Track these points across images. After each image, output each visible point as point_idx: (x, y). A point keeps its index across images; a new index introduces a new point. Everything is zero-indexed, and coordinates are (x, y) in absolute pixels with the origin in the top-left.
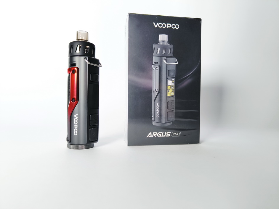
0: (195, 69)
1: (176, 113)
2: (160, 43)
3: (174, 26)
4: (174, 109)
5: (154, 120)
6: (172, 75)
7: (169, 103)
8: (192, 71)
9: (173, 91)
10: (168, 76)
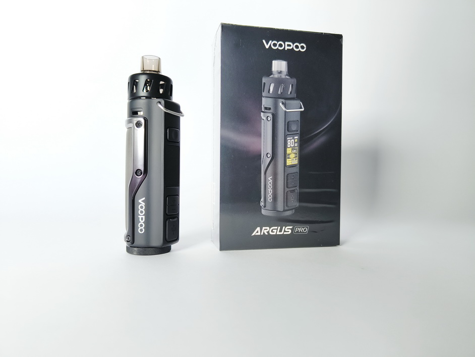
0: (332, 120)
1: (301, 194)
2: (273, 75)
3: (297, 47)
4: (298, 188)
5: (265, 207)
6: (294, 130)
7: (289, 178)
8: (326, 124)
9: (296, 157)
10: (288, 131)
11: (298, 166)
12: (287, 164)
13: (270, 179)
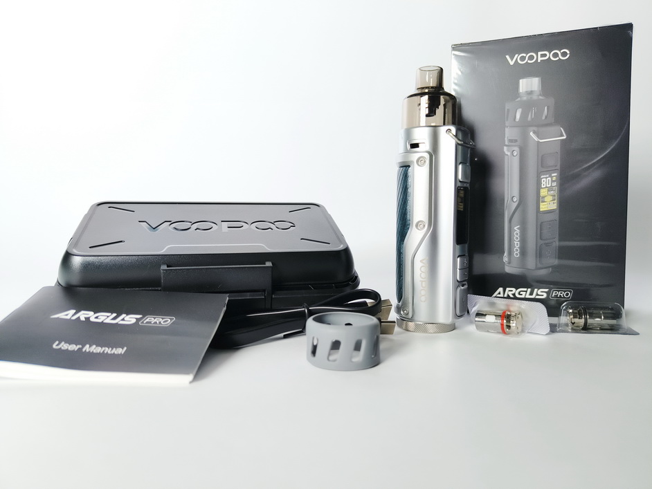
11: (558, 211)
12: (541, 210)
13: (517, 230)
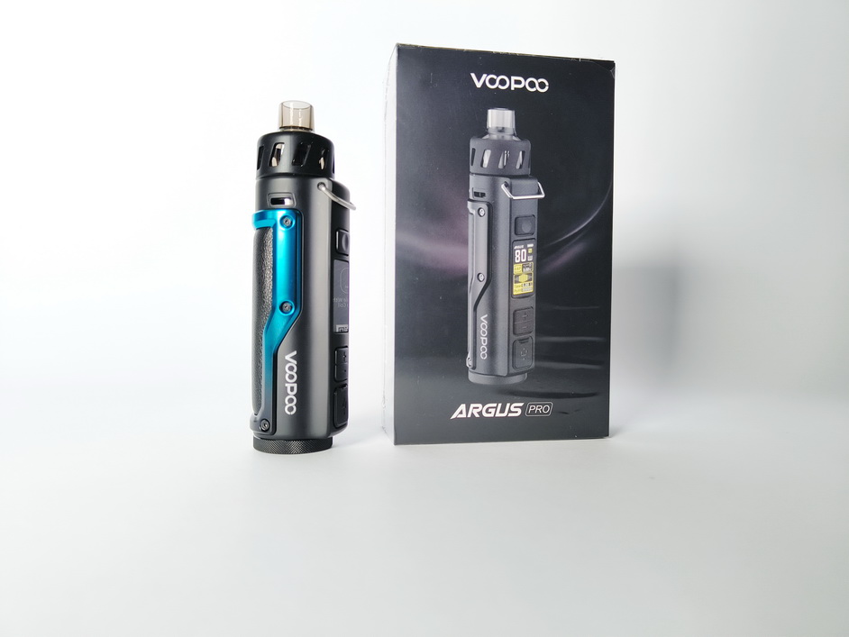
0: (595, 214)
1: (538, 346)
2: (490, 134)
4: (533, 334)
6: (526, 231)
7: (518, 317)
9: (530, 280)
10: (516, 234)
